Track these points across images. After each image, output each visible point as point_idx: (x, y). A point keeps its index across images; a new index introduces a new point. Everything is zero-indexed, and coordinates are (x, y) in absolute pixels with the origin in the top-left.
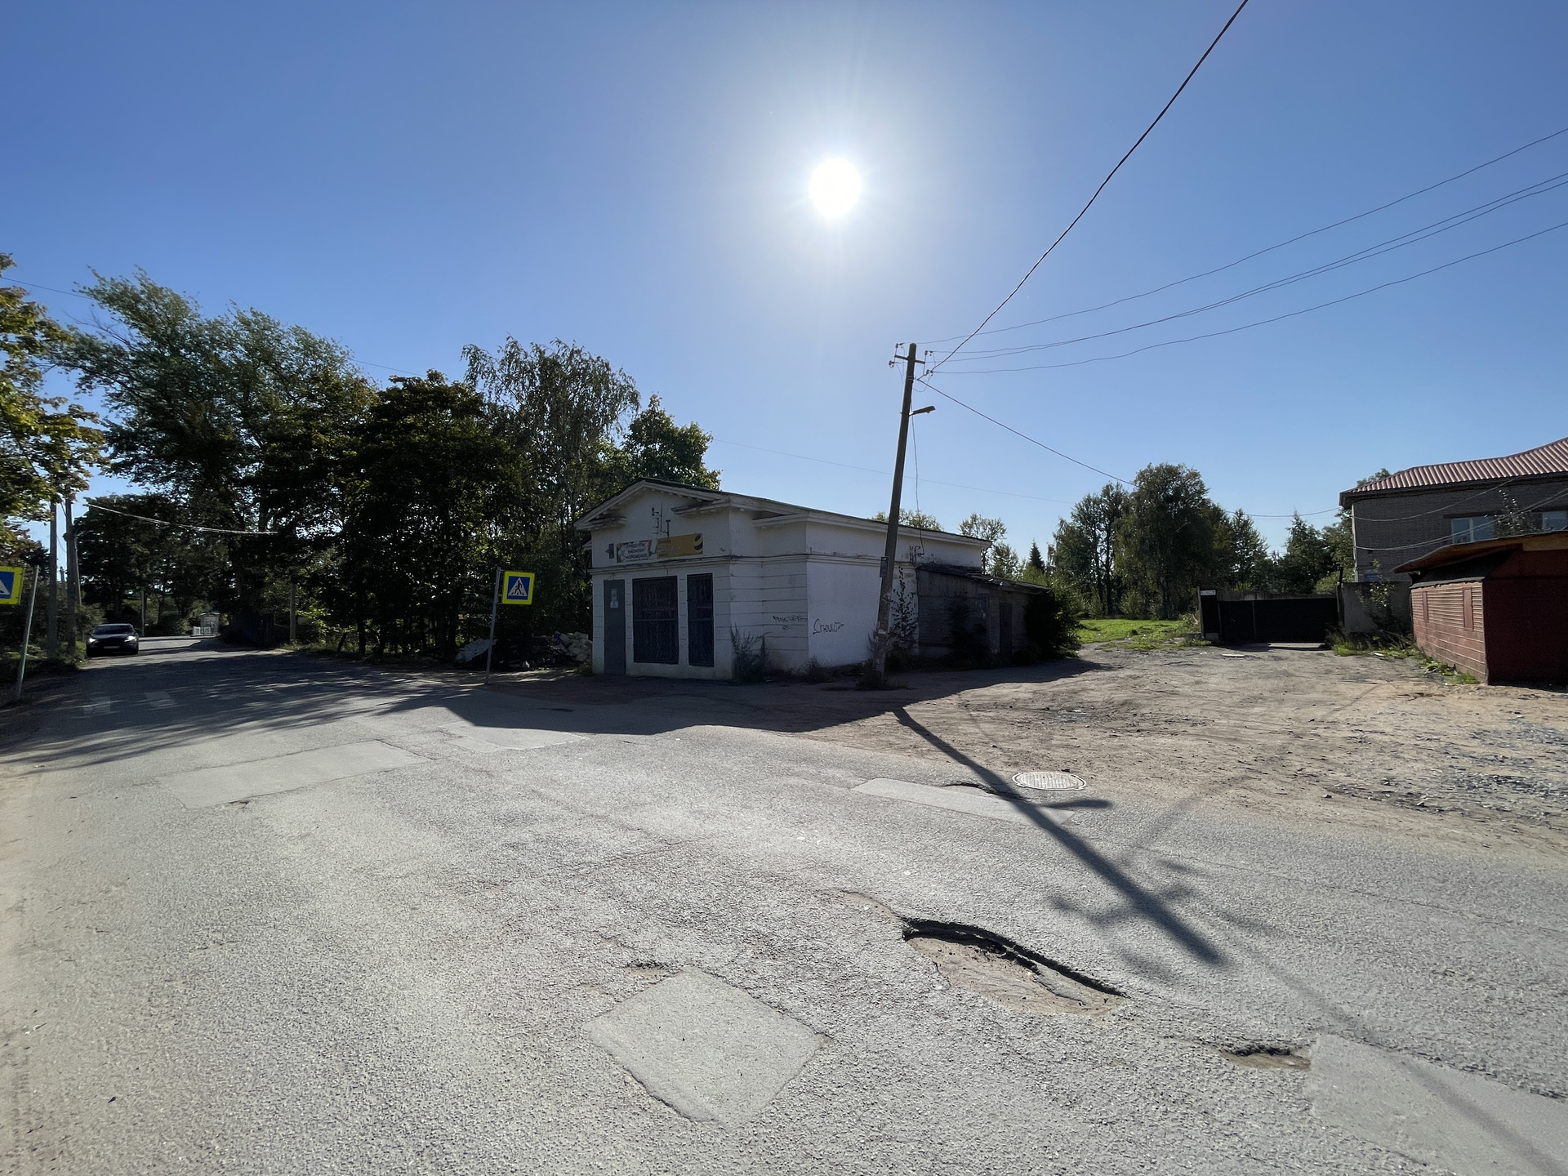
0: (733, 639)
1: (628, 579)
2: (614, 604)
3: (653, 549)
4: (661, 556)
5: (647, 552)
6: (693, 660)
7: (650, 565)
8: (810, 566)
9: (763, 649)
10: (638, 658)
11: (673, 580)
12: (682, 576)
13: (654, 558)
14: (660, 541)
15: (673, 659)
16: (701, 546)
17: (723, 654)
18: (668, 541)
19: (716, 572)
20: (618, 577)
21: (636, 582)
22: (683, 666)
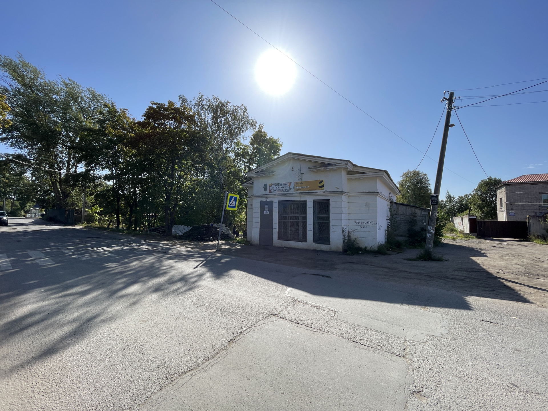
0: (342, 231)
1: (276, 202)
2: (267, 212)
3: (292, 187)
4: (297, 190)
5: (288, 189)
6: (317, 241)
7: (291, 194)
10: (280, 238)
11: (304, 203)
12: (310, 200)
13: (293, 191)
14: (297, 183)
15: (304, 239)
16: (323, 186)
17: (336, 239)
18: (301, 183)
19: (333, 199)
20: (269, 199)
21: (280, 202)
22: (310, 243)
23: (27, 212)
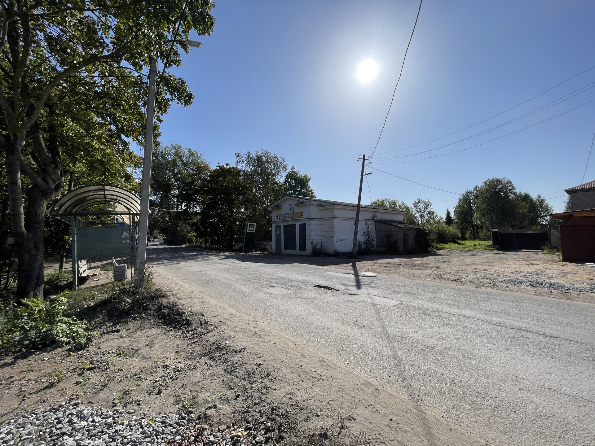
0: (312, 243)
1: (282, 225)
2: (278, 232)
4: (292, 218)
5: (288, 217)
6: (300, 249)
7: (288, 221)
8: (336, 221)
9: (321, 246)
10: (285, 249)
11: (294, 226)
12: (297, 224)
13: (290, 219)
14: (291, 214)
15: (295, 249)
16: (303, 215)
17: (309, 247)
18: (293, 214)
19: (307, 223)
20: (279, 224)
21: (284, 226)
22: (298, 251)
23: (154, 238)
